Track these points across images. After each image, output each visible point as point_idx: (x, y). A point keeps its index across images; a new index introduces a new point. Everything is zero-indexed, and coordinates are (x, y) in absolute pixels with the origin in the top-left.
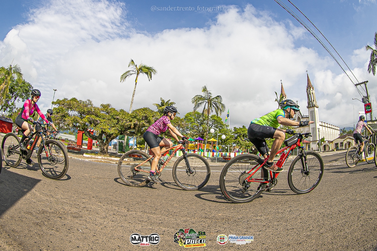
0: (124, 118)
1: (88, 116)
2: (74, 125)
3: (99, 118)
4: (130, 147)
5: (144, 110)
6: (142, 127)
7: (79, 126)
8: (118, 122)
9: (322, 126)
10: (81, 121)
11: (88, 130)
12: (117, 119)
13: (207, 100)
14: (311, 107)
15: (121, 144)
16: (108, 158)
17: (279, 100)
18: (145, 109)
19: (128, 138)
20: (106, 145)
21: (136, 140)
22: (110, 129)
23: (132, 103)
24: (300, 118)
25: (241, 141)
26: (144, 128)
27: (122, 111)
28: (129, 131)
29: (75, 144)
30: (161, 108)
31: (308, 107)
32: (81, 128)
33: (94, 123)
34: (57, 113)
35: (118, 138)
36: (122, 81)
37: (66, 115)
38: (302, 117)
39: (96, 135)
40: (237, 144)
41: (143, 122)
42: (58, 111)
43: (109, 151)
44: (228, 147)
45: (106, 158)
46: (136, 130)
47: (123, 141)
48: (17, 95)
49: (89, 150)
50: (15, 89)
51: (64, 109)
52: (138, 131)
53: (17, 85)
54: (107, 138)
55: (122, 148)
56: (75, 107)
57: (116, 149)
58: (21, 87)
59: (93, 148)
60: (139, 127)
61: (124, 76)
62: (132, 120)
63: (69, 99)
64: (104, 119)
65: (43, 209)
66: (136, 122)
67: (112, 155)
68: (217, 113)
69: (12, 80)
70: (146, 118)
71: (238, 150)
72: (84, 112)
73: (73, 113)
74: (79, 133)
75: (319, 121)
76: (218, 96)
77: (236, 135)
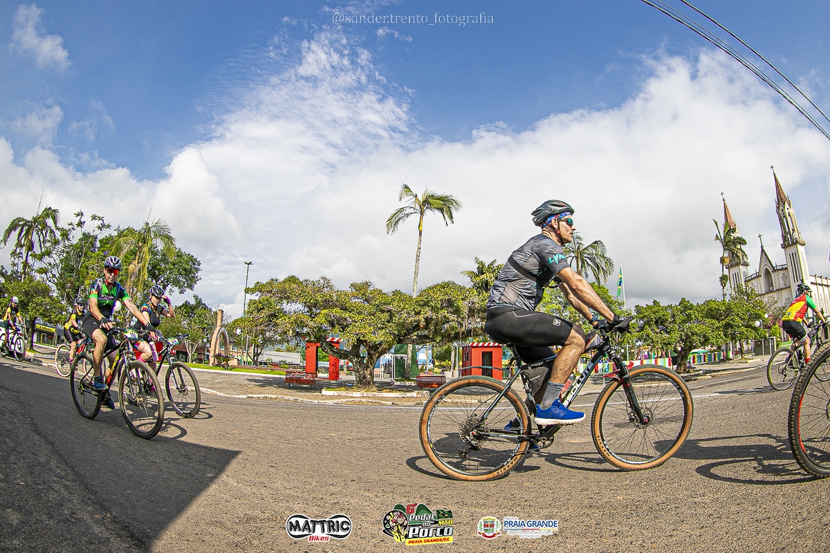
0: (404, 308)
1: (326, 311)
2: (298, 332)
3: (350, 312)
4: (420, 367)
5: (444, 288)
6: (444, 323)
7: (308, 333)
8: (391, 318)
9: (816, 284)
10: (311, 323)
11: (328, 340)
12: (389, 311)
13: (573, 252)
14: (789, 245)
15: (400, 363)
16: (376, 393)
17: (722, 238)
18: (445, 286)
19: (414, 348)
20: (368, 367)
21: (430, 351)
22: (374, 333)
23: (416, 274)
24: (771, 271)
25: (652, 334)
26: (445, 326)
27: (396, 293)
28: (416, 333)
29: (301, 370)
30: (478, 279)
31: (784, 246)
32: (312, 336)
33: (339, 325)
34: (259, 310)
35: (392, 351)
36: (391, 231)
37: (278, 313)
38: (774, 270)
39: (345, 349)
40: (645, 340)
41: (444, 312)
42: (260, 306)
43: (375, 379)
44: (625, 349)
45: (370, 394)
46: (431, 332)
47: (403, 355)
48: (168, 280)
49: (332, 382)
50: (160, 269)
51: (272, 300)
52: (436, 332)
53: (164, 260)
54: (369, 354)
55: (402, 370)
56: (295, 295)
57: (390, 374)
58: (174, 265)
59: (340, 376)
60: (436, 324)
61: (394, 221)
62: (421, 311)
63: (281, 279)
64: (360, 313)
65: (246, 514)
66: (429, 314)
67: (383, 386)
68: (598, 279)
69: (152, 252)
70: (450, 303)
71: (646, 353)
72: (316, 304)
73: (294, 307)
74: (309, 347)
75: (808, 275)
76: (596, 242)
77: (642, 322)
